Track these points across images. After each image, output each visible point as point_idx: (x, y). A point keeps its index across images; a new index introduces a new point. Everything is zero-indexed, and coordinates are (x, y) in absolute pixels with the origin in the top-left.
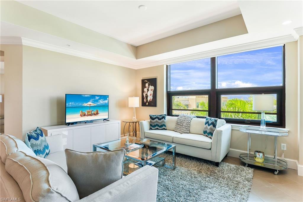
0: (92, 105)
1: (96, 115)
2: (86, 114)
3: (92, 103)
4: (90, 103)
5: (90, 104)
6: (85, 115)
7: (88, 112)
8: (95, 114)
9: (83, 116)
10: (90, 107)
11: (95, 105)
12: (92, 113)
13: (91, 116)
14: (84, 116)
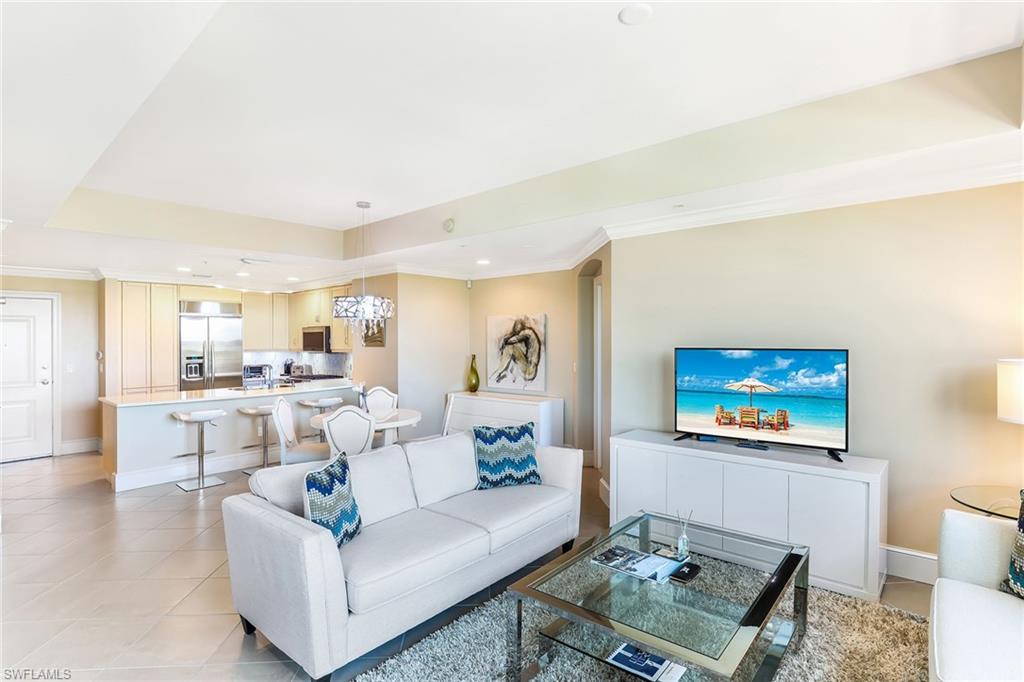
0: (759, 390)
1: (777, 430)
2: (738, 419)
3: (757, 383)
4: (752, 382)
5: (752, 387)
6: (731, 422)
7: (744, 414)
8: (772, 426)
9: (725, 424)
10: (753, 396)
11: (775, 390)
12: (761, 418)
13: (757, 428)
14: (730, 424)
